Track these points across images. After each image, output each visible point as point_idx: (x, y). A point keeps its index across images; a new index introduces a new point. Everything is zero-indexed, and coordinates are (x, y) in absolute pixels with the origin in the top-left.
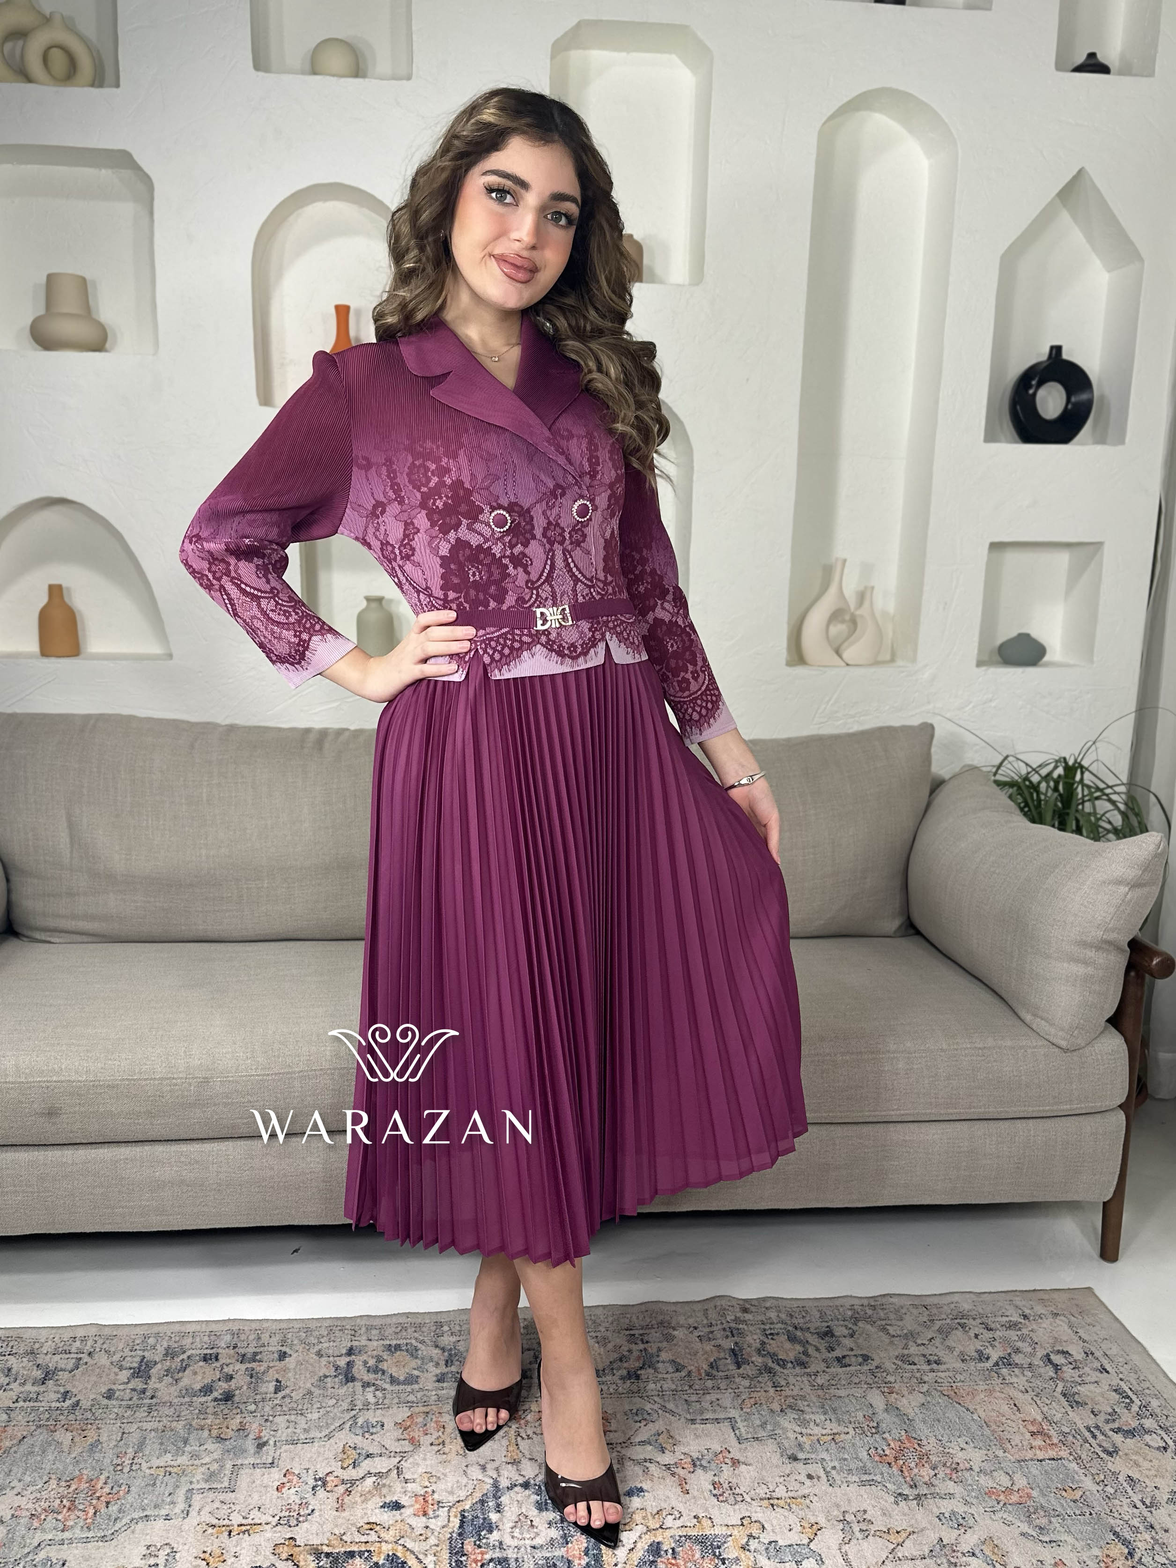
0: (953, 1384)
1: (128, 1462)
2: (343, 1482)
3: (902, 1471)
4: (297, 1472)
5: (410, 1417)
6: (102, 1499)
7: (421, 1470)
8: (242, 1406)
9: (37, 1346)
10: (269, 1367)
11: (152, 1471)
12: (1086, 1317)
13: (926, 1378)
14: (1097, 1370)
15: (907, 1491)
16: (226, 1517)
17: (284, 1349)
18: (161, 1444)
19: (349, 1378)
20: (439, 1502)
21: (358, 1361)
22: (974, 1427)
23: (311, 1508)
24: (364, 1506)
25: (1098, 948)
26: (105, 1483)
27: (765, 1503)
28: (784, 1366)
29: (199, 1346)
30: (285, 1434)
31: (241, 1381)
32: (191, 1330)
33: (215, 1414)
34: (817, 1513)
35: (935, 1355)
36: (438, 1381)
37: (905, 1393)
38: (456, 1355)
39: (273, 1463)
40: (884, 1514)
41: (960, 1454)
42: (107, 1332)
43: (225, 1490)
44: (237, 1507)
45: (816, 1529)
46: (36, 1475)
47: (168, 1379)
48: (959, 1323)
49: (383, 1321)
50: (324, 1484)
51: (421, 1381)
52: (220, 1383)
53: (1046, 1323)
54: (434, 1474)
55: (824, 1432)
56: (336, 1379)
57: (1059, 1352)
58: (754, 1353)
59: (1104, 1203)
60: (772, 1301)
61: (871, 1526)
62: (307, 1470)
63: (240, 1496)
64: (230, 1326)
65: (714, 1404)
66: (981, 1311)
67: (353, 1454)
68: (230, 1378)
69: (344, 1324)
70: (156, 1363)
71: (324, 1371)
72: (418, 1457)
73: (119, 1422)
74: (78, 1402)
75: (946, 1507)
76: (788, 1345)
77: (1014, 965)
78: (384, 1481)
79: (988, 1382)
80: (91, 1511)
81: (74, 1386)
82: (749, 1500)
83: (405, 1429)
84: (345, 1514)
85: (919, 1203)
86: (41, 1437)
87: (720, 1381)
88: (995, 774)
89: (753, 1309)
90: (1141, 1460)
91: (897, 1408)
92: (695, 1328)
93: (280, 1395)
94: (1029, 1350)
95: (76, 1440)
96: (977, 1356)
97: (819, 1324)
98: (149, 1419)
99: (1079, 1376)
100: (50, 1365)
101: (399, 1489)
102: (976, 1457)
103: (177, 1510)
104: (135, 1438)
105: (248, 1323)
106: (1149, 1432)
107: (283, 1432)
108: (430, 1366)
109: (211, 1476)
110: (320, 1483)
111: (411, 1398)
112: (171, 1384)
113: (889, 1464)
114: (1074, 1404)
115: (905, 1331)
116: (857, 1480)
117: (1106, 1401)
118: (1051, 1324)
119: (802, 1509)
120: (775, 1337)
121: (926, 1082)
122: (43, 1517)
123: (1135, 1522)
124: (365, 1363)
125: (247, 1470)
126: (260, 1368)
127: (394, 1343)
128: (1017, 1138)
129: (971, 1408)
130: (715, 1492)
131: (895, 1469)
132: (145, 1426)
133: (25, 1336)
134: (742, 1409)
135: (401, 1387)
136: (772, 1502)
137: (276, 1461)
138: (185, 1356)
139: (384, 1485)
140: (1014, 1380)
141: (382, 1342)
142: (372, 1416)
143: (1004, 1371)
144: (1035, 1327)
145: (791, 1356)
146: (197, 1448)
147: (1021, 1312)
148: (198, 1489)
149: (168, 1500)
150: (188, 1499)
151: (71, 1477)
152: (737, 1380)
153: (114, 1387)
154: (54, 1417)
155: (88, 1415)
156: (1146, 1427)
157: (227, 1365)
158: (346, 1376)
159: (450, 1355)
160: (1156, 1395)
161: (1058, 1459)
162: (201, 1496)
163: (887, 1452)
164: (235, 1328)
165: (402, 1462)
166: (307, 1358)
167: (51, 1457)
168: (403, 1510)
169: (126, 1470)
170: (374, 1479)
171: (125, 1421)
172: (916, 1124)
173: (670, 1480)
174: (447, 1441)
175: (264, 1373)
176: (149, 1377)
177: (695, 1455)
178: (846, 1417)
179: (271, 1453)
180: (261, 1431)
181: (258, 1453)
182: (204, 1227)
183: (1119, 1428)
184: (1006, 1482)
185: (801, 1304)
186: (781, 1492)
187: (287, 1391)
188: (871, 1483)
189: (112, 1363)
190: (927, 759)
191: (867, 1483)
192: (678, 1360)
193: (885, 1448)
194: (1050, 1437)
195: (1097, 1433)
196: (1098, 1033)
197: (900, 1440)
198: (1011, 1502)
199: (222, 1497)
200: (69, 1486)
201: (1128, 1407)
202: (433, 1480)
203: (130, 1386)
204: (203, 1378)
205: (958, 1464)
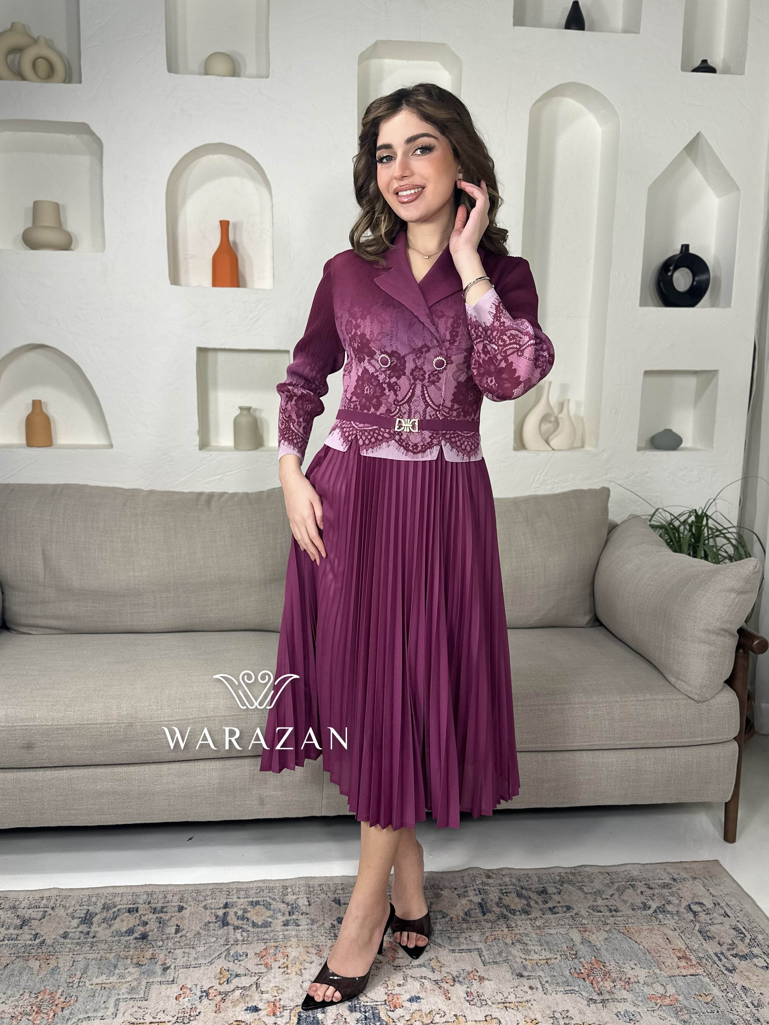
0: (627, 926)
1: (77, 981)
2: (220, 993)
3: (592, 984)
4: (189, 987)
5: (265, 949)
6: (59, 1005)
7: (272, 985)
8: (153, 943)
9: (17, 903)
10: (172, 917)
11: (93, 987)
12: (714, 880)
13: (608, 921)
14: (722, 915)
15: (595, 997)
16: (141, 1017)
17: (182, 904)
18: (99, 968)
19: (225, 923)
20: (284, 1006)
21: (231, 912)
22: (640, 954)
23: (198, 1011)
24: (234, 1009)
25: (718, 634)
26: (61, 995)
27: (501, 1006)
28: (514, 914)
29: (126, 902)
30: (181, 961)
31: (153, 926)
32: (120, 892)
33: (136, 948)
34: (535, 1012)
35: (615, 906)
36: (284, 925)
37: (595, 931)
38: (296, 907)
39: (173, 981)
40: (580, 1013)
41: (631, 972)
42: (64, 893)
43: (142, 999)
44: (149, 1011)
45: (535, 1023)
46: (15, 989)
47: (104, 925)
48: (630, 884)
49: (248, 886)
50: (207, 995)
51: (272, 925)
52: (139, 927)
53: (688, 884)
54: (280, 987)
55: (541, 958)
56: (217, 925)
57: (696, 903)
58: (494, 905)
59: (726, 803)
60: (506, 870)
61: (572, 1021)
62: (196, 985)
63: (151, 1003)
64: (146, 889)
65: (468, 939)
66: (645, 876)
67: (227, 975)
68: (146, 923)
69: (222, 887)
70: (96, 914)
71: (208, 919)
72: (270, 976)
73: (71, 954)
74: (44, 940)
75: (621, 1007)
76: (517, 900)
77: (664, 645)
78: (247, 993)
79: (649, 924)
80: (52, 1014)
81: (41, 930)
82: (490, 1004)
83: (262, 957)
84: (222, 1015)
85: (603, 804)
86: (19, 964)
87: (471, 924)
88: (650, 520)
89: (494, 876)
90: (751, 975)
91: (589, 942)
92: (456, 889)
93: (179, 935)
94: (677, 902)
95: (42, 966)
96: (642, 906)
97: (537, 885)
98: (91, 951)
99: (710, 919)
100: (26, 916)
101: (257, 998)
102: (642, 974)
103: (109, 1013)
104: (81, 965)
105: (158, 887)
106: (756, 956)
107: (180, 960)
108: (279, 915)
109: (132, 990)
110: (204, 994)
111: (266, 936)
112: (107, 928)
113: (584, 979)
114: (707, 938)
115: (595, 890)
116: (563, 990)
117: (728, 936)
118: (691, 885)
119: (525, 1010)
120: (508, 894)
121: (607, 723)
122: (19, 1018)
123: (748, 1017)
124: (236, 913)
125: (156, 986)
126: (165, 917)
127: (255, 900)
128: (667, 760)
129: (638, 941)
130: (467, 998)
131: (588, 982)
132: (89, 956)
133: (9, 897)
134: (486, 942)
135: (259, 929)
136: (505, 1005)
137: (175, 979)
138: (116, 909)
139: (247, 995)
140: (667, 922)
141: (247, 899)
142: (240, 949)
143: (660, 916)
144: (681, 886)
145: (519, 907)
146: (123, 971)
147: (671, 876)
148: (124, 999)
149: (103, 1006)
150: (116, 1005)
151: (39, 991)
152: (483, 923)
153: (68, 930)
154: (28, 951)
155: (51, 949)
156: (754, 953)
157: (144, 915)
158: (223, 921)
159: (292, 908)
160: (761, 932)
161: (696, 975)
162: (125, 1003)
163: (582, 971)
164: (150, 890)
165: (260, 980)
166: (197, 910)
167: (25, 978)
168: (259, 1012)
169: (75, 986)
170: (241, 991)
171: (75, 953)
172: (601, 752)
173: (437, 991)
174: (289, 966)
175: (168, 920)
176: (92, 924)
177: (455, 974)
178: (555, 948)
179: (172, 974)
180: (166, 960)
181: (164, 974)
182: (129, 823)
183: (736, 954)
184: (661, 990)
185: (526, 872)
186: (512, 998)
187: (184, 932)
188: (572, 992)
189: (67, 914)
190: (605, 510)
191: (569, 992)
192: (444, 910)
193: (581, 968)
194: (690, 960)
195: (722, 958)
196: (719, 689)
197: (591, 963)
198: (665, 1004)
199: (139, 1004)
200: (37, 997)
201: (742, 940)
202: (280, 991)
203: (79, 929)
204: (128, 924)
205: (630, 979)
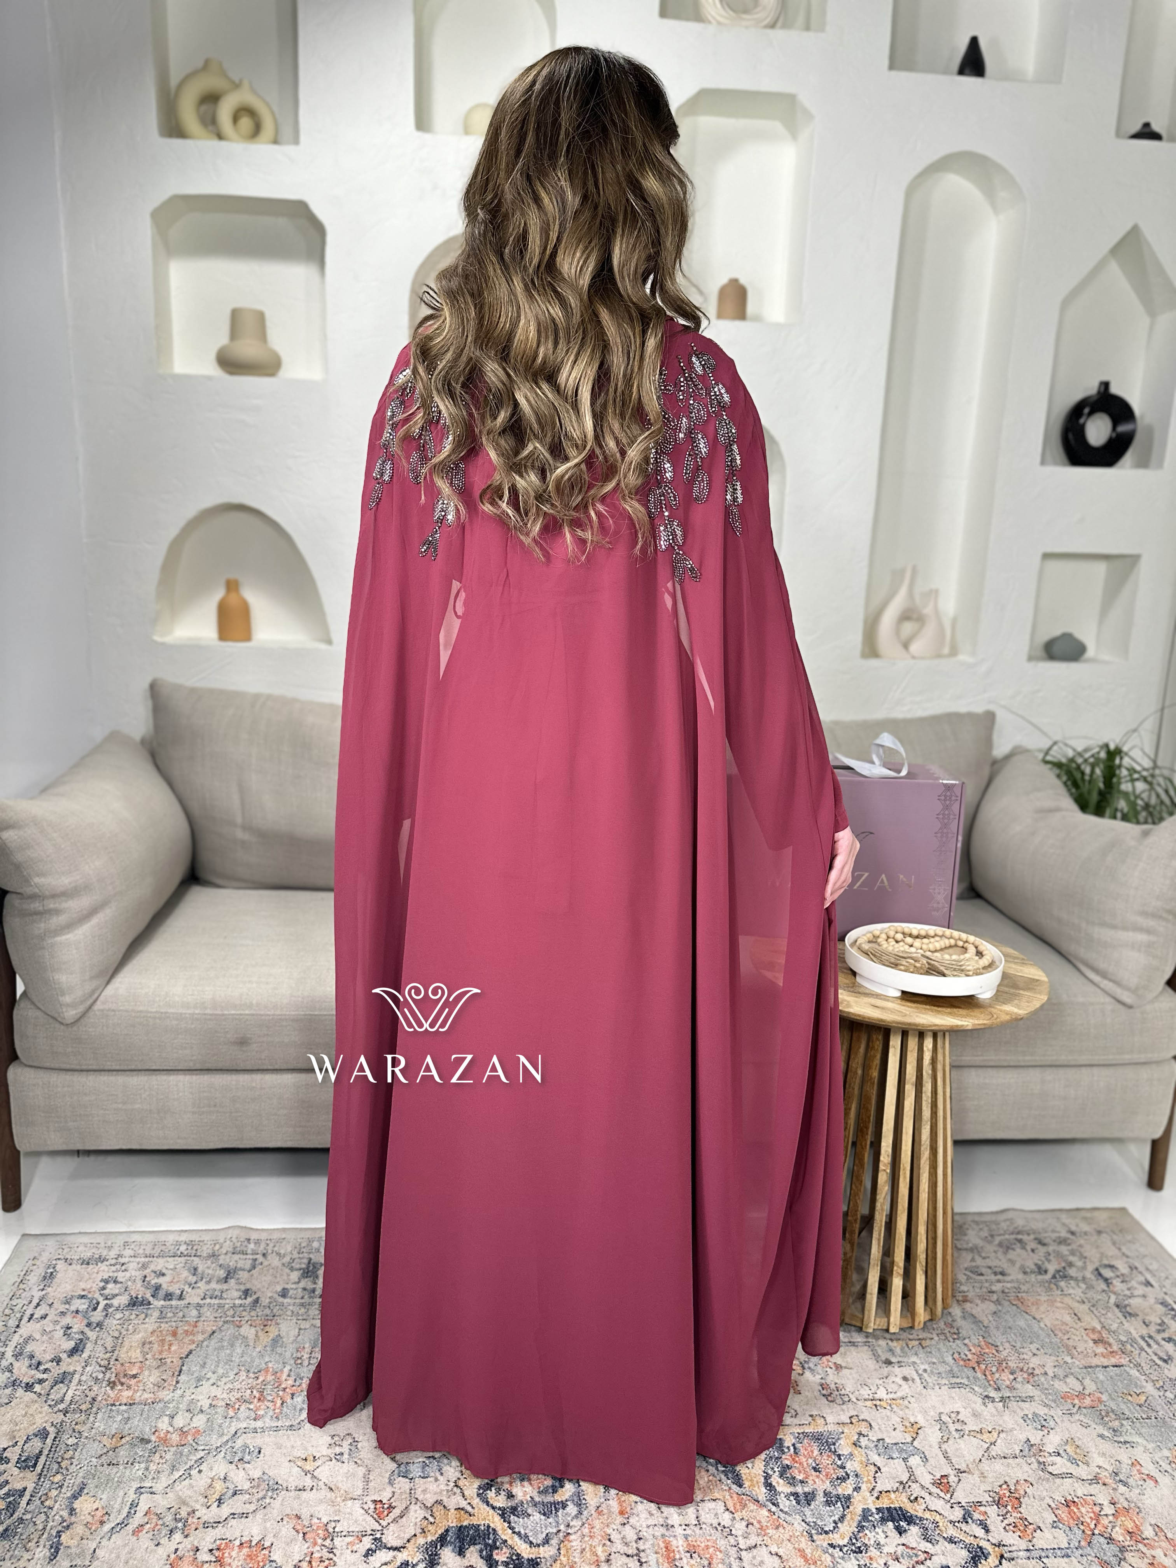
0: (1019, 1295)
1: (306, 1356)
3: (985, 1375)
6: (287, 1390)
9: (217, 1247)
12: (1126, 1236)
13: (994, 1288)
14: (1141, 1283)
15: (993, 1394)
22: (1042, 1335)
26: (288, 1376)
27: (869, 1403)
34: (916, 1413)
35: (1000, 1267)
37: (978, 1301)
40: (976, 1415)
41: (1034, 1360)
42: (275, 1236)
45: (916, 1430)
46: (227, 1367)
48: (1016, 1239)
53: (1092, 1239)
55: (911, 1337)
57: (1106, 1266)
59: (1153, 1142)
61: (965, 1427)
66: (1033, 1228)
73: (294, 1318)
74: (258, 1298)
75: (1029, 1408)
79: (1048, 1293)
80: (279, 1402)
81: (253, 1285)
82: (854, 1400)
86: (229, 1332)
91: (973, 1316)
94: (1080, 1264)
95: (260, 1334)
96: (1036, 1270)
99: (1129, 1289)
100: (231, 1264)
102: (1048, 1363)
104: (310, 1334)
113: (974, 1368)
114: (1127, 1315)
115: (970, 1245)
116: (948, 1383)
117: (1154, 1313)
118: (1096, 1241)
119: (902, 1410)
122: (237, 1406)
129: (1038, 1317)
130: (824, 1392)
131: (979, 1375)
133: (205, 1239)
136: (876, 1404)
140: (1071, 1291)
143: (1062, 1284)
144: (1082, 1242)
147: (1068, 1229)
151: (259, 1369)
153: (286, 1286)
154: (238, 1313)
155: (268, 1311)
161: (1120, 1366)
163: (970, 1356)
167: (239, 1350)
169: (305, 1364)
171: (300, 1317)
183: (1169, 1338)
184: (1078, 1387)
186: (882, 1394)
188: (960, 1386)
189: (283, 1264)
191: (956, 1386)
193: (967, 1353)
194: (1110, 1345)
195: (1151, 1342)
196: (1158, 993)
197: (979, 1346)
198: (1084, 1405)
200: (257, 1378)
203: (302, 1284)
205: (1034, 1369)
